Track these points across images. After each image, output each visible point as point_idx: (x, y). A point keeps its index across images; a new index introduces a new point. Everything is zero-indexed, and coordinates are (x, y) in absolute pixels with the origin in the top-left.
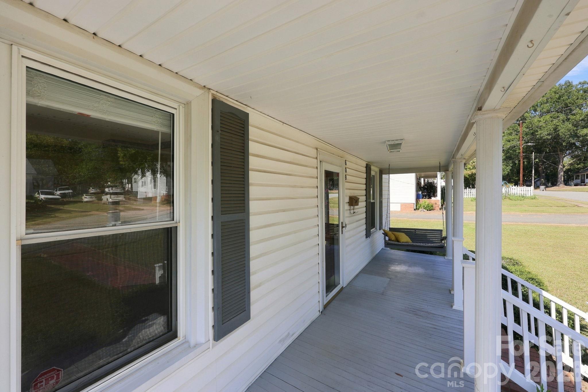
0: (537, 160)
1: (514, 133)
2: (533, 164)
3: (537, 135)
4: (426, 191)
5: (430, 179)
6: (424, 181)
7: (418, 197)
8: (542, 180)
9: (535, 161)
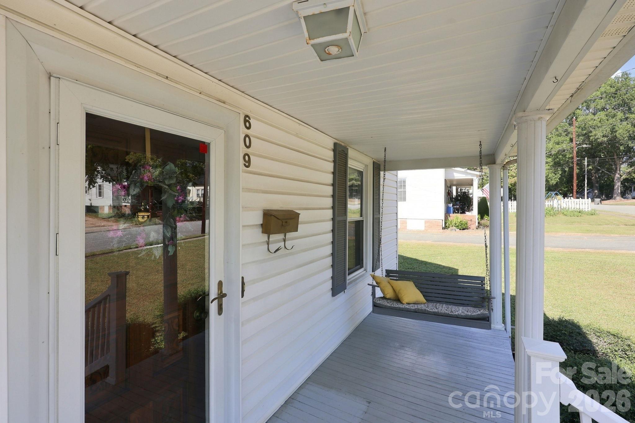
0: (590, 167)
1: (564, 134)
2: (586, 173)
3: (592, 136)
4: (458, 203)
5: (464, 189)
6: (457, 190)
7: (447, 212)
8: (595, 192)
9: (588, 169)
